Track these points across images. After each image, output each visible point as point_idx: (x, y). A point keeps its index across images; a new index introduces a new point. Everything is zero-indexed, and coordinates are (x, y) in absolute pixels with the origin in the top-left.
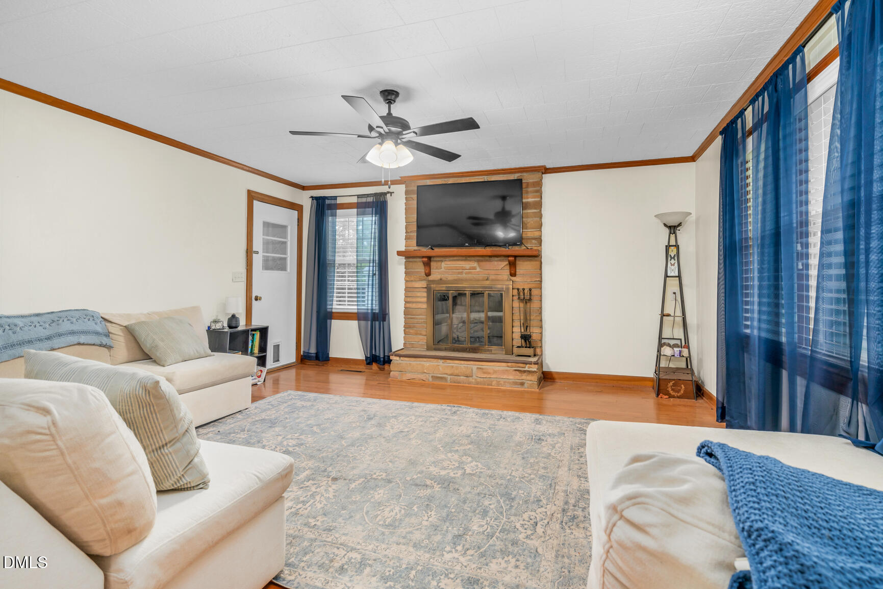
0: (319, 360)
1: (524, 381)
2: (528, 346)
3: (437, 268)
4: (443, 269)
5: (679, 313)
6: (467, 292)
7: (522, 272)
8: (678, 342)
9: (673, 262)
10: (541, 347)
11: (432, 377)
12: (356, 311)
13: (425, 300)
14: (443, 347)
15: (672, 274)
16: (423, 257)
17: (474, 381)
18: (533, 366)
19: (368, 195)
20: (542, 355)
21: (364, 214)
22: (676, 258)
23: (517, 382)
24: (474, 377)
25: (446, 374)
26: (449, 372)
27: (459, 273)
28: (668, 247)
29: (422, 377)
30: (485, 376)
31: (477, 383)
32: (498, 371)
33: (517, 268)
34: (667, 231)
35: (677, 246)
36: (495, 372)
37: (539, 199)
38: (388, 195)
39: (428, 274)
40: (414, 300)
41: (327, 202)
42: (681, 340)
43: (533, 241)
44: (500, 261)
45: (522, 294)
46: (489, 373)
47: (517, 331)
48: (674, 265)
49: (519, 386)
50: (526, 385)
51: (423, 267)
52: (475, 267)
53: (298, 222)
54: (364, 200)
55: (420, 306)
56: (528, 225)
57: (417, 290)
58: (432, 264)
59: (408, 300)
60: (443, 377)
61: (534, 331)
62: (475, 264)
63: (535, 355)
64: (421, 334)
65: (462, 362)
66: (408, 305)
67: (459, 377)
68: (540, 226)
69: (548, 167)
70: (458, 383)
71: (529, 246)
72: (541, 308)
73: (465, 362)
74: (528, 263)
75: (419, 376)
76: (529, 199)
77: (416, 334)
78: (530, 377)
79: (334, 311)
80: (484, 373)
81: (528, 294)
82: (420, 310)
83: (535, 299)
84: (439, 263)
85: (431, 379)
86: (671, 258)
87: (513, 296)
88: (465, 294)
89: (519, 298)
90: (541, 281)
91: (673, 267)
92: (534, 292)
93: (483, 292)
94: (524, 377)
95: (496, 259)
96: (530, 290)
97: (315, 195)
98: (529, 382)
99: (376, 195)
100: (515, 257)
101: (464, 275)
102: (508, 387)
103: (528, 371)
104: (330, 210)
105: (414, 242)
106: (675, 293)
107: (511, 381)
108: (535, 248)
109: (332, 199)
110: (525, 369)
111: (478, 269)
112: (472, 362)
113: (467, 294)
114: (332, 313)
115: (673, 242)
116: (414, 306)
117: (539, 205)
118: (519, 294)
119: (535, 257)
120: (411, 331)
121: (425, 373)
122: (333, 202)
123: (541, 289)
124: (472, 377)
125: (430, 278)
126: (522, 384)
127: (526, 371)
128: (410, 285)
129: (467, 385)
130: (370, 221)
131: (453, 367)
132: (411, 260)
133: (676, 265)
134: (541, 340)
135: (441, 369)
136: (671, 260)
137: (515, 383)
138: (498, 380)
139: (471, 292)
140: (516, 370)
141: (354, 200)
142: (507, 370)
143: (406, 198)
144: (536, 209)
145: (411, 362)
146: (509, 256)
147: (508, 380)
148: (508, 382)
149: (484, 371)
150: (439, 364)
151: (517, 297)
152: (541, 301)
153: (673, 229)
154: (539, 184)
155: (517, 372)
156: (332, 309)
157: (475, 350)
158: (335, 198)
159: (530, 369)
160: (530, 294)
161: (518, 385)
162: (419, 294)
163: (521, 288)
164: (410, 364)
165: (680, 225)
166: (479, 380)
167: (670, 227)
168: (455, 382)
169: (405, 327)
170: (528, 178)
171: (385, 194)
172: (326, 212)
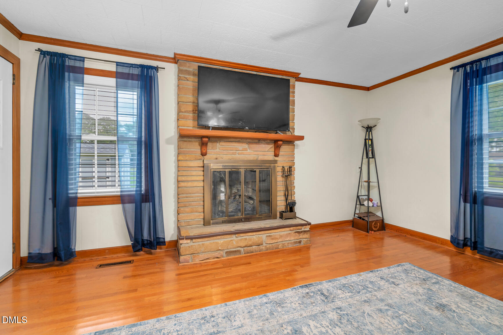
0: (61, 260)
1: (301, 239)
2: (293, 210)
3: (212, 148)
4: (217, 150)
6: (242, 170)
7: (282, 153)
11: (226, 253)
12: (119, 194)
13: (201, 178)
14: (221, 221)
16: (202, 137)
17: (264, 248)
18: (307, 227)
21: (125, 87)
23: (296, 242)
24: (264, 244)
25: (241, 247)
26: (243, 244)
27: (233, 154)
29: (216, 254)
30: (274, 241)
31: (267, 249)
32: (283, 235)
34: (364, 130)
36: (281, 236)
37: (293, 99)
39: (204, 154)
40: (189, 178)
41: (68, 62)
44: (267, 144)
46: (276, 239)
47: (280, 200)
49: (298, 245)
50: (302, 242)
51: (199, 146)
52: (247, 148)
53: (14, 79)
55: (195, 184)
57: (193, 169)
59: (180, 178)
60: (238, 250)
62: (246, 146)
64: (196, 212)
65: (254, 233)
66: (183, 184)
67: (251, 247)
70: (251, 253)
73: (257, 233)
74: (287, 146)
75: (214, 254)
77: (192, 212)
78: (305, 236)
79: (79, 195)
80: (272, 239)
82: (196, 188)
84: (215, 144)
85: (225, 255)
87: (277, 172)
88: (240, 172)
93: (255, 170)
94: (301, 236)
95: (263, 142)
96: (290, 167)
98: (304, 239)
99: (142, 66)
100: (282, 141)
101: (237, 155)
102: (290, 247)
103: (304, 231)
104: (73, 72)
105: (188, 122)
107: (292, 241)
109: (76, 60)
111: (249, 151)
112: (263, 232)
113: (242, 172)
114: (76, 198)
116: (188, 184)
117: (293, 103)
120: (185, 210)
121: (220, 250)
122: (78, 64)
124: (262, 245)
125: (206, 157)
126: (300, 242)
127: (302, 231)
128: (182, 164)
129: (259, 253)
131: (246, 239)
132: (184, 139)
135: (234, 243)
137: (295, 243)
138: (284, 243)
139: (245, 170)
140: (296, 232)
141: (112, 68)
142: (289, 233)
143: (179, 77)
144: (292, 106)
145: (203, 243)
146: (273, 141)
147: (290, 242)
148: (290, 243)
149: (272, 237)
150: (232, 239)
151: (281, 172)
153: (369, 129)
154: (294, 87)
155: (297, 233)
156: (77, 193)
157: (248, 220)
158: (81, 59)
161: (297, 243)
162: (194, 173)
163: (283, 165)
164: (203, 244)
166: (268, 246)
168: (248, 253)
171: (157, 69)
172: (66, 74)
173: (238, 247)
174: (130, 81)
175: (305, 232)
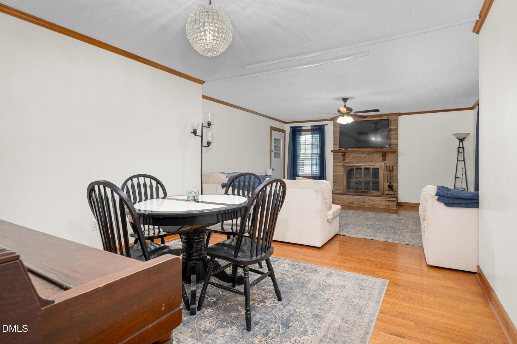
2: (391, 190)
3: (348, 157)
4: (350, 158)
5: (464, 177)
6: (362, 167)
7: (388, 159)
8: (464, 190)
9: (461, 154)
10: (397, 191)
11: (348, 202)
12: (311, 175)
13: (343, 171)
14: (351, 191)
15: (461, 160)
16: (342, 152)
18: (394, 198)
19: (316, 126)
20: (397, 195)
21: (314, 134)
22: (463, 153)
24: (367, 202)
25: (354, 201)
26: (356, 200)
27: (358, 159)
28: (459, 148)
31: (368, 205)
33: (386, 157)
34: (458, 141)
35: (463, 148)
36: (377, 201)
37: (396, 127)
38: (325, 126)
39: (344, 160)
40: (338, 171)
41: (297, 129)
42: (465, 188)
43: (394, 145)
44: (378, 154)
45: (388, 168)
47: (386, 184)
48: (461, 156)
49: (388, 207)
50: (391, 206)
51: (342, 157)
53: (284, 137)
54: (314, 128)
55: (340, 173)
56: (391, 138)
57: (339, 166)
58: (346, 155)
59: (335, 171)
60: (353, 203)
61: (394, 184)
62: (366, 156)
63: (394, 195)
64: (341, 185)
65: (361, 197)
66: (335, 173)
67: (360, 203)
68: (397, 139)
69: (401, 113)
70: (360, 205)
71: (392, 147)
72: (397, 174)
73: (363, 197)
74: (391, 155)
75: (342, 202)
76: (392, 127)
77: (339, 185)
78: (393, 203)
80: (372, 201)
81: (391, 168)
82: (340, 175)
83: (395, 171)
84: (349, 155)
85: (347, 204)
86: (460, 153)
87: (384, 169)
88: (361, 169)
89: (387, 170)
90: (397, 163)
91: (461, 157)
92: (394, 167)
93: (370, 168)
94: (390, 203)
95: (376, 153)
96: (392, 166)
97: (292, 126)
99: (320, 126)
100: (385, 152)
101: (361, 160)
102: (382, 207)
104: (299, 132)
105: (338, 146)
106: (463, 168)
107: (384, 204)
108: (395, 148)
110: (390, 200)
111: (367, 158)
112: (366, 197)
113: (362, 169)
115: (461, 146)
116: (338, 173)
117: (397, 129)
118: (387, 168)
119: (395, 152)
120: (336, 184)
121: (345, 201)
122: (300, 129)
123: (397, 166)
124: (366, 202)
125: (345, 161)
126: (389, 206)
128: (335, 164)
129: (364, 206)
130: (317, 137)
131: (357, 198)
132: (336, 154)
133: (463, 156)
134: (397, 188)
135: (352, 199)
136: (460, 154)
137: (386, 205)
138: (378, 204)
139: (364, 168)
141: (310, 128)
142: (382, 200)
143: (334, 127)
144: (395, 131)
146: (382, 152)
147: (382, 204)
151: (386, 169)
152: (397, 171)
153: (461, 140)
154: (397, 120)
155: (387, 201)
156: (299, 174)
157: (366, 192)
158: (301, 127)
159: (393, 200)
160: (392, 168)
162: (340, 168)
163: (388, 165)
164: (338, 197)
165: (464, 138)
167: (460, 139)
168: (358, 205)
169: (333, 182)
170: (392, 118)
171: (324, 125)
172: (297, 133)
173: (353, 201)
174: (316, 132)
175: (392, 201)
